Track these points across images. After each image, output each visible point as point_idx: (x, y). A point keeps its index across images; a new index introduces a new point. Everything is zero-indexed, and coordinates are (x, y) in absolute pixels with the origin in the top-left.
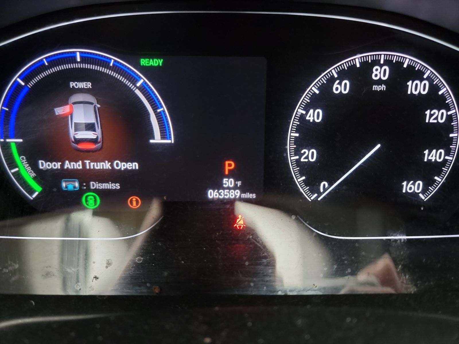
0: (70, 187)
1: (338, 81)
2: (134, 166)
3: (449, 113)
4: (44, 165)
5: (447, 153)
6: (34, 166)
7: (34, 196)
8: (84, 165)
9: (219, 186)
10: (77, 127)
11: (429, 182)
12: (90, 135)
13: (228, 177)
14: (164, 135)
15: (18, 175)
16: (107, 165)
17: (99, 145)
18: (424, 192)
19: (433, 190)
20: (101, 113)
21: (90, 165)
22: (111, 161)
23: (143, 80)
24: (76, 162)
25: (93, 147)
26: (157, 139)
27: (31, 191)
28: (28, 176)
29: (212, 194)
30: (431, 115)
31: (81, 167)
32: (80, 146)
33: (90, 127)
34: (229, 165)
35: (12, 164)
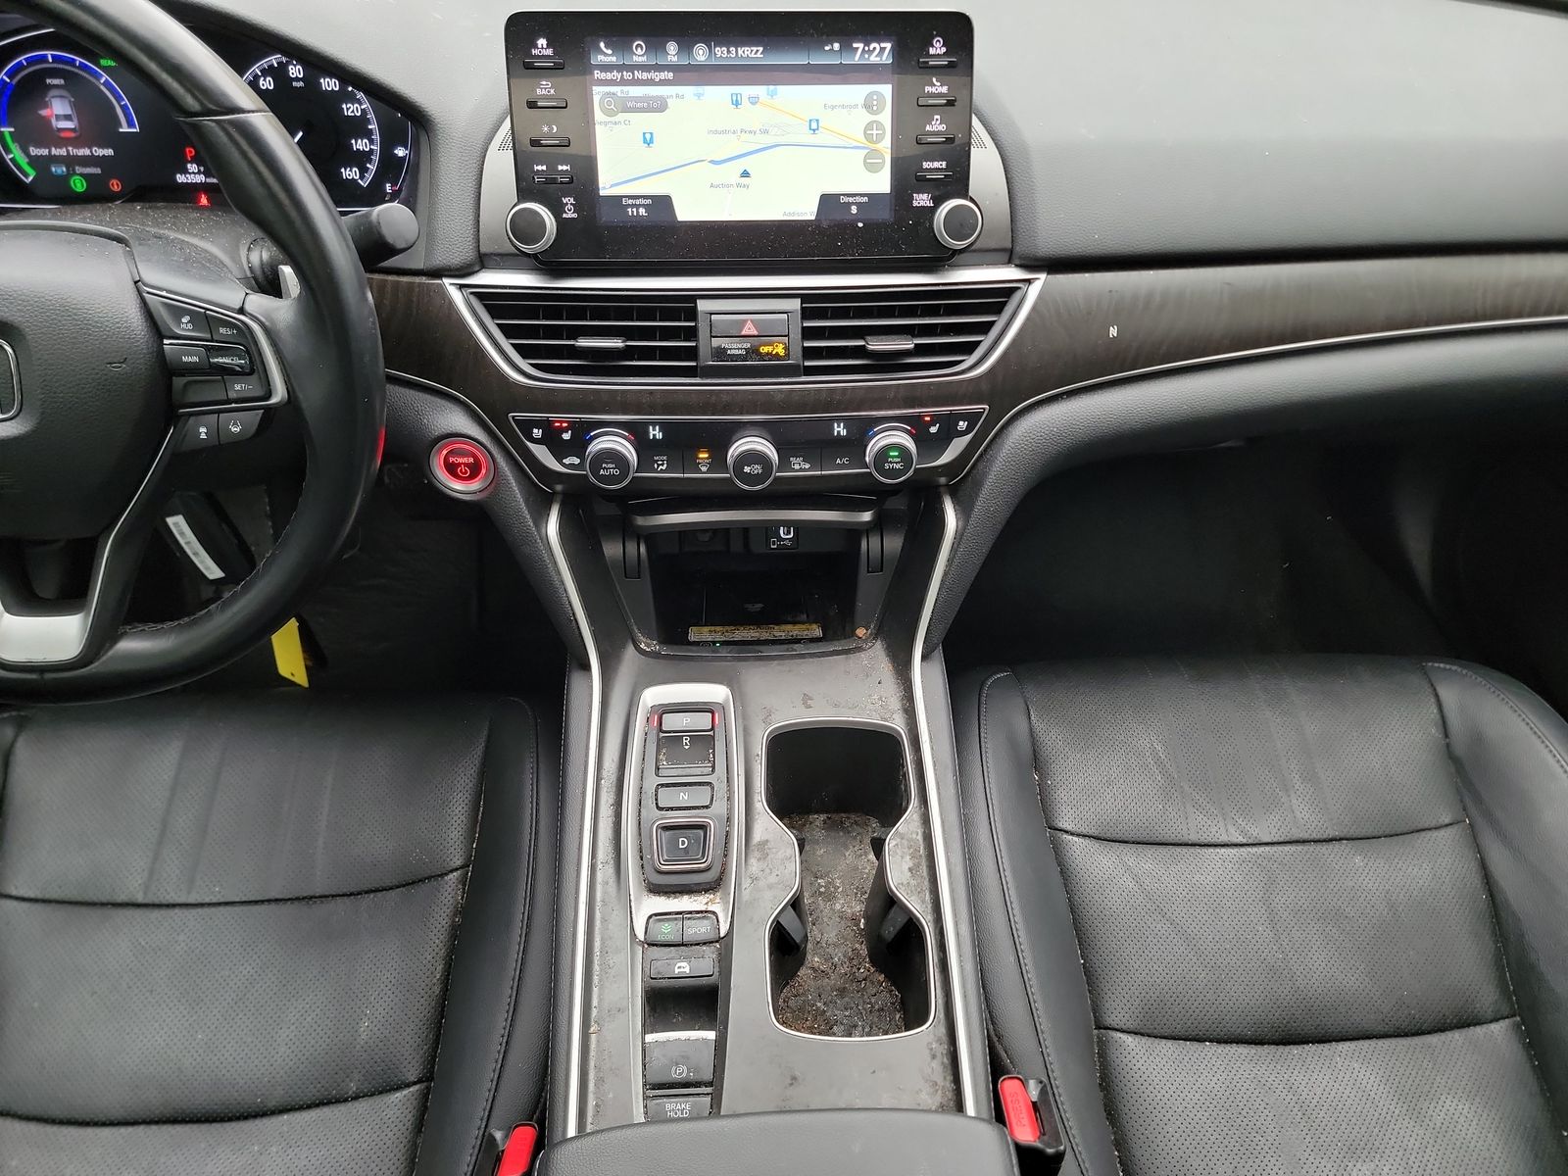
0: (59, 171)
1: (262, 79)
2: (110, 152)
3: (363, 107)
4: (34, 151)
5: (372, 142)
6: (27, 154)
7: (31, 179)
8: (68, 151)
9: (185, 171)
10: (58, 117)
11: (363, 171)
12: (70, 125)
13: (191, 162)
14: (131, 124)
15: (13, 160)
16: (85, 152)
17: (78, 134)
18: (362, 177)
19: (369, 177)
20: (75, 106)
21: (73, 151)
22: (90, 148)
23: (105, 77)
24: (60, 148)
25: (73, 135)
26: (125, 129)
27: (26, 175)
28: (23, 161)
29: (181, 178)
30: (348, 109)
31: (65, 154)
32: (62, 135)
33: (68, 118)
34: (190, 152)
35: (8, 150)
